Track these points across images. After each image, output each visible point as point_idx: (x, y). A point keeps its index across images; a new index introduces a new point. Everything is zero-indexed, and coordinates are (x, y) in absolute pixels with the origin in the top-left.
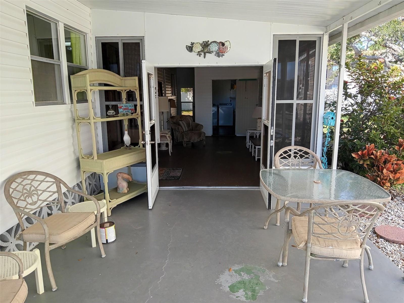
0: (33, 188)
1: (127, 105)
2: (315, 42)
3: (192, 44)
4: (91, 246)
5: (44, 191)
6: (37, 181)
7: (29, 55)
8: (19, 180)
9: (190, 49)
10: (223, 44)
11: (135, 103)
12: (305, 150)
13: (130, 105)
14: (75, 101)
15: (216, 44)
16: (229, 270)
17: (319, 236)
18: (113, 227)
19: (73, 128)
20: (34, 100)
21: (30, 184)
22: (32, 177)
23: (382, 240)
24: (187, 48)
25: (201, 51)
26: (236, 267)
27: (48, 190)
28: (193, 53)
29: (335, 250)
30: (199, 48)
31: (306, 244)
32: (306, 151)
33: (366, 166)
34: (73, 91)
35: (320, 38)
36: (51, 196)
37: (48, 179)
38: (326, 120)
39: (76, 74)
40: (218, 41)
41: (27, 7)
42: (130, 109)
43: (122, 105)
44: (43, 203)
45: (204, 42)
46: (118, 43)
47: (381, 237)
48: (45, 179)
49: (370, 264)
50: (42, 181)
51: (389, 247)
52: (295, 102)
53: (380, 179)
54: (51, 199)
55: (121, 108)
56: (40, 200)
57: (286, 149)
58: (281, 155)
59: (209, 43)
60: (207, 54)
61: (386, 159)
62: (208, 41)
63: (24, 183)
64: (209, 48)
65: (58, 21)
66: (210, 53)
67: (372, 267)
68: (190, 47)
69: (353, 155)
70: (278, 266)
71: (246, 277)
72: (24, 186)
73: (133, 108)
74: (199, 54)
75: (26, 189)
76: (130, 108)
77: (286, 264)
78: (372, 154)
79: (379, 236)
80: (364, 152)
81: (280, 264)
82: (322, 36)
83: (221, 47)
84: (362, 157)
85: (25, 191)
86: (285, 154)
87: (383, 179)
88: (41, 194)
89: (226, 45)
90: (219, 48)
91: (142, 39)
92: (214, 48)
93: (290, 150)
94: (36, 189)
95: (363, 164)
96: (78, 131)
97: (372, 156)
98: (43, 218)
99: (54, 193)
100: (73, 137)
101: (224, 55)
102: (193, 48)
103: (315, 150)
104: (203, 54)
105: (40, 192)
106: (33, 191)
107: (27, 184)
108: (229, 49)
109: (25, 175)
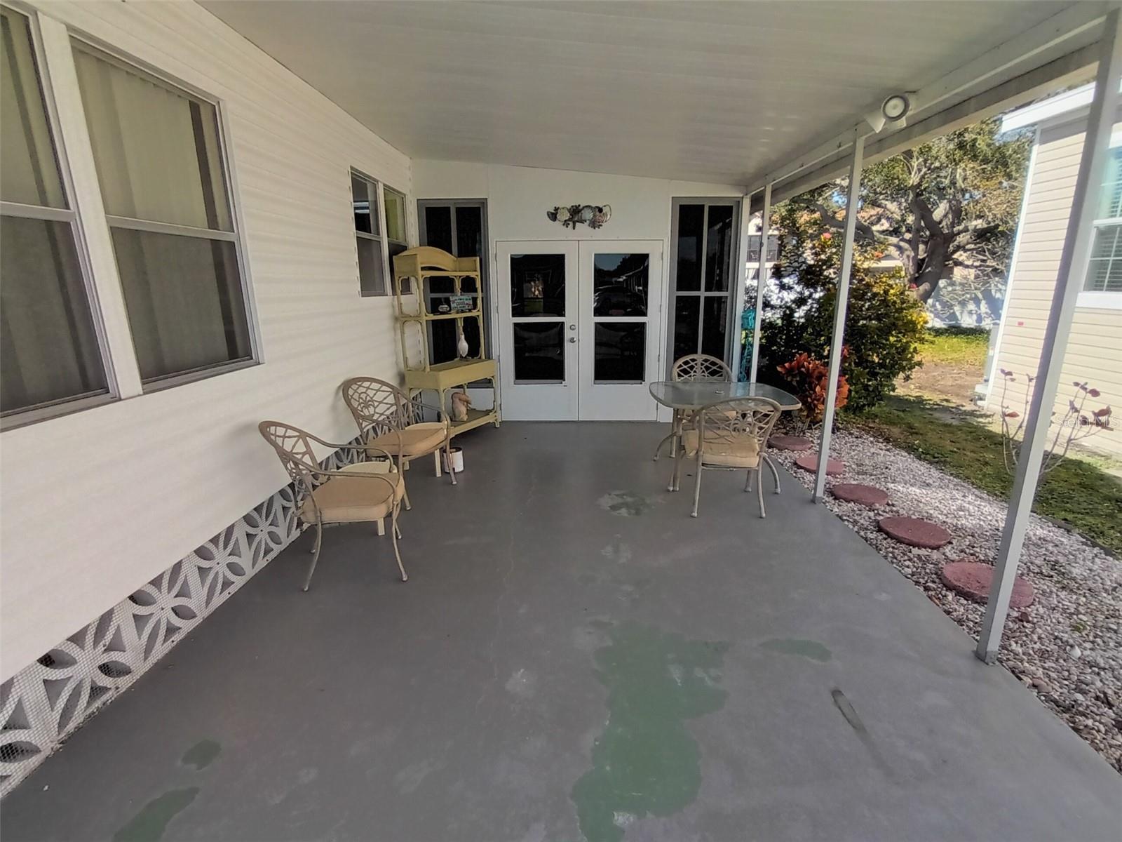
0: (368, 398)
1: (462, 297)
2: (731, 208)
3: (556, 209)
4: (435, 475)
5: (380, 402)
6: (372, 389)
7: (355, 231)
8: (355, 387)
9: (553, 216)
10: (600, 210)
11: (474, 295)
12: (712, 360)
13: (467, 298)
14: (399, 292)
15: (590, 210)
16: (610, 494)
17: (712, 441)
18: (461, 452)
19: (395, 330)
20: (360, 290)
21: (365, 393)
22: (366, 384)
23: (803, 470)
24: (548, 215)
25: (569, 220)
26: (618, 492)
27: (385, 401)
28: (557, 222)
29: (729, 457)
30: (567, 216)
31: (697, 453)
32: (715, 361)
33: (795, 383)
34: (396, 278)
35: (739, 203)
36: (388, 409)
37: (384, 388)
38: (746, 321)
39: (400, 254)
40: (594, 206)
41: (352, 168)
42: (467, 304)
43: (455, 298)
44: (379, 417)
45: (572, 206)
46: (449, 208)
47: (802, 468)
48: (381, 387)
49: (776, 487)
50: (378, 390)
51: (808, 476)
52: (703, 294)
53: (811, 399)
54: (388, 413)
55: (454, 302)
56: (378, 413)
57: (688, 358)
58: (680, 366)
59: (581, 208)
60: (577, 224)
61: (820, 373)
62: (579, 206)
63: (359, 391)
64: (580, 214)
65: (378, 181)
66: (582, 221)
67: (779, 490)
68: (552, 213)
69: (779, 369)
70: (668, 491)
71: (629, 499)
72: (360, 394)
73: (471, 302)
74: (566, 223)
75: (362, 399)
76: (466, 302)
77: (678, 489)
78: (803, 366)
79: (800, 467)
80: (793, 364)
81: (671, 489)
82: (740, 200)
83: (598, 213)
84: (789, 371)
85: (361, 401)
86: (686, 365)
87: (815, 399)
88: (378, 406)
89: (604, 211)
90: (594, 216)
91: (484, 202)
92: (588, 215)
93: (693, 360)
94: (372, 400)
95: (792, 380)
96: (403, 333)
97: (803, 369)
98: (385, 434)
99: (392, 405)
100: (395, 341)
101: (601, 225)
102: (558, 215)
103: (730, 365)
104: (571, 223)
105: (376, 404)
106: (369, 401)
107: (362, 393)
108: (609, 216)
109: (360, 382)
